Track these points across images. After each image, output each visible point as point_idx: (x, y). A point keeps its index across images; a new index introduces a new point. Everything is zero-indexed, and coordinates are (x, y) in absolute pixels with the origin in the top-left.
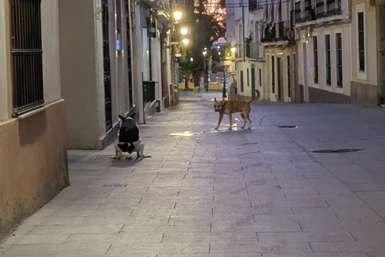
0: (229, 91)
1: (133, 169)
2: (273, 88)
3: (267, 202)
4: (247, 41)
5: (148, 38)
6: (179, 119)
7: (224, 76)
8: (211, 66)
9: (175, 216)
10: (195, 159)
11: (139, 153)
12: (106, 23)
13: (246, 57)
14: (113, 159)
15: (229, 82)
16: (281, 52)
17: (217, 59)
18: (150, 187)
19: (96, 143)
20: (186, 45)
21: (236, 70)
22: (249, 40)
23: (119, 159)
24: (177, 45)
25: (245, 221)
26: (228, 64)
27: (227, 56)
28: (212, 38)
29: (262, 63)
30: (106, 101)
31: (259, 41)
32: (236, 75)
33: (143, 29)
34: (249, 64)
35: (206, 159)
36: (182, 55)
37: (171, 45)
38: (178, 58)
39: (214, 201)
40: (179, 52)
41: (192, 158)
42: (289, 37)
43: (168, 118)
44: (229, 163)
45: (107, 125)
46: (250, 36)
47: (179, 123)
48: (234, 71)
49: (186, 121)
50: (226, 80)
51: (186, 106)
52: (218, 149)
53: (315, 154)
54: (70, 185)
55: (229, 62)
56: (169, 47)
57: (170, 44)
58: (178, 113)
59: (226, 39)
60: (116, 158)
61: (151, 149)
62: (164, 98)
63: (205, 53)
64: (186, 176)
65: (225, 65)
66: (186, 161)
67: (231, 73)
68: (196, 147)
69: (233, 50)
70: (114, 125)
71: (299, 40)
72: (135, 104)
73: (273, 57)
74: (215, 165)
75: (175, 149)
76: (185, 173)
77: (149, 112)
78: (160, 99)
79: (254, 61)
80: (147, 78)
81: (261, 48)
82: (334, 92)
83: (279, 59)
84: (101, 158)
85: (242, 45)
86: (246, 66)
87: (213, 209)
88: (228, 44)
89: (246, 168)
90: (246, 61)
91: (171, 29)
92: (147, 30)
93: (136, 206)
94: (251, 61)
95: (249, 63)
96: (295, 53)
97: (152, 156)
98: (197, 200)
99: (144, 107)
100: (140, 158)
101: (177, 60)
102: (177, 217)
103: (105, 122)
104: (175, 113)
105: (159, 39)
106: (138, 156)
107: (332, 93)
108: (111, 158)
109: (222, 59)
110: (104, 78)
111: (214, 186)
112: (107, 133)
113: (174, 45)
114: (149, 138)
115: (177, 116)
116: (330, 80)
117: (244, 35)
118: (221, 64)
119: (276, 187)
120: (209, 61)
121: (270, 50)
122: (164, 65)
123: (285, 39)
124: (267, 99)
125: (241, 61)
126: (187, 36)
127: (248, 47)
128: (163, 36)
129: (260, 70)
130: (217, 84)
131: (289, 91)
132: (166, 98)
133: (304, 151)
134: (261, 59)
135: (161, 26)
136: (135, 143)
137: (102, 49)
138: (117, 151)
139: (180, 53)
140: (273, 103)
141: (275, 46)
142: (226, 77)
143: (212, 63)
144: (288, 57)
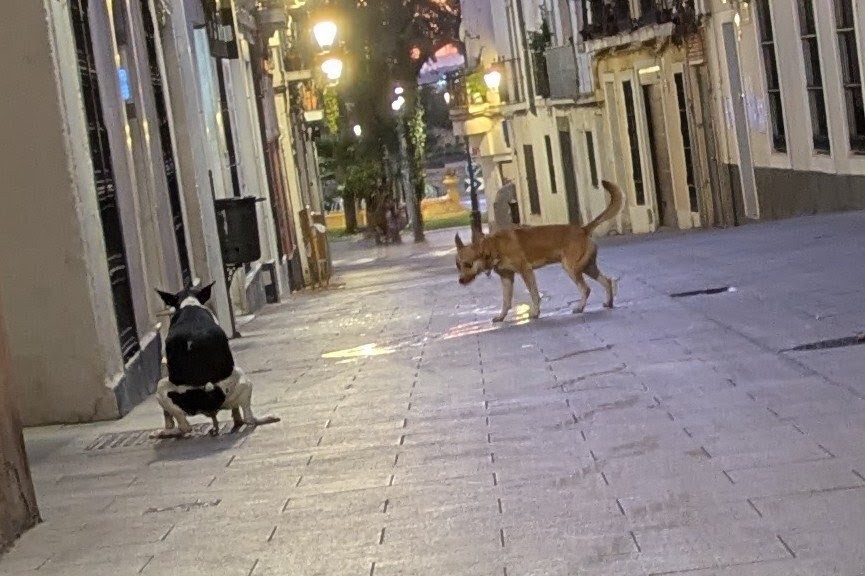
0: (492, 218)
1: (230, 457)
2: (639, 187)
3: (671, 496)
4: (534, 42)
5: (214, 59)
6: (344, 312)
7: (471, 171)
8: (423, 144)
9: (388, 563)
10: (418, 412)
11: (239, 415)
12: (82, 12)
13: (538, 98)
14: (160, 441)
15: (490, 186)
16: (654, 65)
17: (440, 118)
18: (294, 499)
19: (99, 401)
20: (334, 81)
21: (508, 146)
22: (543, 39)
23: (179, 436)
24: (305, 82)
25: (610, 550)
26: (480, 131)
27: (473, 102)
28: (416, 53)
29: (592, 111)
30: (112, 264)
31: (575, 40)
32: (510, 161)
33: (196, 32)
34: (548, 120)
35: (455, 405)
36: (325, 114)
37: (286, 84)
38: (314, 124)
39: (501, 512)
40: (315, 105)
41: (409, 408)
42: (674, 11)
43: (306, 315)
44: (530, 409)
45: (123, 340)
46: (545, 27)
47: (349, 323)
48: (503, 152)
49: (367, 316)
50: (479, 184)
51: (357, 278)
52: (488, 377)
53: (804, 353)
54: (40, 521)
55: (480, 124)
56: (281, 90)
57: (283, 81)
58: (336, 300)
59: (462, 49)
60: (171, 436)
61: (276, 402)
62: (284, 258)
63: (398, 104)
64: (399, 460)
65: (469, 133)
66: (392, 419)
67: (492, 157)
68: (416, 379)
69: (493, 80)
70: (144, 343)
71: (709, 15)
72: (197, 276)
73: (627, 86)
74: (487, 421)
75: (350, 391)
76: (395, 451)
77: (245, 306)
78: (274, 259)
79: (568, 106)
80: (224, 192)
81: (585, 61)
82: (842, 172)
83: (646, 90)
84: (122, 440)
85: (519, 59)
86: (540, 126)
87: (502, 531)
88: (474, 64)
89: (587, 415)
90: (538, 112)
91: (282, 26)
92: (208, 32)
93: (261, 550)
94: (554, 109)
95: (551, 115)
96: (700, 61)
97: (280, 417)
98: (445, 515)
99: (228, 284)
100: (244, 427)
101: (310, 130)
102: (396, 562)
103: (117, 333)
104: (329, 298)
105: (247, 63)
106: (238, 423)
107: (833, 176)
108: (151, 437)
109: (457, 116)
110: (98, 191)
111: (494, 475)
112: (127, 365)
113: (297, 82)
114: (257, 374)
115: (334, 307)
116: (826, 134)
117: (522, 24)
118: (457, 130)
119: (693, 454)
120: (413, 127)
121: (616, 62)
122: (272, 153)
123: (663, 17)
124: (620, 229)
125: (522, 112)
126: (335, 51)
127: (541, 63)
128: (260, 54)
129: (589, 135)
130: (451, 200)
131: (692, 192)
132: (291, 257)
133: (767, 349)
134: (587, 96)
135: (250, 22)
136: (222, 384)
137: (80, 95)
138: (168, 415)
139: (318, 108)
140: (645, 237)
141: (631, 48)
142: (476, 173)
143: (424, 132)
144: (678, 78)
